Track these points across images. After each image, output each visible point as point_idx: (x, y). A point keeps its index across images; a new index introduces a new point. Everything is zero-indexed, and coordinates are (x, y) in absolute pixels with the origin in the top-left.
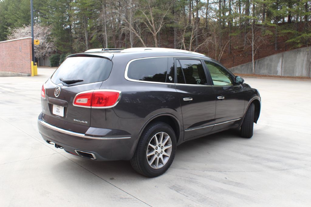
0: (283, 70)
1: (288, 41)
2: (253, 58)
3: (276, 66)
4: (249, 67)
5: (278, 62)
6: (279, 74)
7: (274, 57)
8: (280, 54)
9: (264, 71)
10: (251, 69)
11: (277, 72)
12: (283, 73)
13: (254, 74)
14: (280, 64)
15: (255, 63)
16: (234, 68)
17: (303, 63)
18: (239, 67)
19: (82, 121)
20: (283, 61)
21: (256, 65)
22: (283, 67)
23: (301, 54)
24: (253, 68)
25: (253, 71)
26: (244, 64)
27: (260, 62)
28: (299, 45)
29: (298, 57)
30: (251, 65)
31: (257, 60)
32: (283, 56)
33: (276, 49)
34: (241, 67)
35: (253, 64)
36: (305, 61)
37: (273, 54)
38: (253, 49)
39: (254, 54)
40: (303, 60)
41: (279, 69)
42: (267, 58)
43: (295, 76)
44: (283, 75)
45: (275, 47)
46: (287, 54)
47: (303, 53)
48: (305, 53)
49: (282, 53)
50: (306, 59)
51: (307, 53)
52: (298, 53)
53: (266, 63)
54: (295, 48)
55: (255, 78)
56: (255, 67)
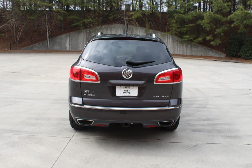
0: (70, 46)
1: (74, 24)
2: (48, 37)
3: (65, 44)
4: (45, 44)
5: (67, 40)
6: (68, 49)
7: (63, 36)
8: (68, 34)
9: (57, 48)
10: (46, 46)
11: (66, 48)
12: (70, 48)
13: (50, 50)
14: (68, 42)
15: (49, 41)
16: (33, 46)
17: (84, 40)
18: (37, 45)
19: (163, 96)
20: (70, 39)
21: (50, 43)
22: (70, 44)
23: (82, 34)
24: (49, 45)
25: (49, 48)
26: (41, 42)
27: (53, 40)
28: (82, 28)
29: (80, 36)
30: (46, 43)
31: (51, 39)
32: (69, 36)
33: (63, 30)
34: (38, 45)
35: (48, 42)
36: (85, 39)
37: (62, 34)
38: (47, 30)
39: (48, 34)
40: (84, 39)
41: (68, 45)
42: (58, 37)
43: (79, 50)
44: (70, 50)
45: (62, 29)
46: (72, 34)
47: (83, 34)
48: (84, 33)
49: (69, 33)
50: (85, 37)
51: (86, 34)
52: (80, 33)
53: (57, 41)
54: (78, 30)
55: (51, 53)
56: (49, 44)
